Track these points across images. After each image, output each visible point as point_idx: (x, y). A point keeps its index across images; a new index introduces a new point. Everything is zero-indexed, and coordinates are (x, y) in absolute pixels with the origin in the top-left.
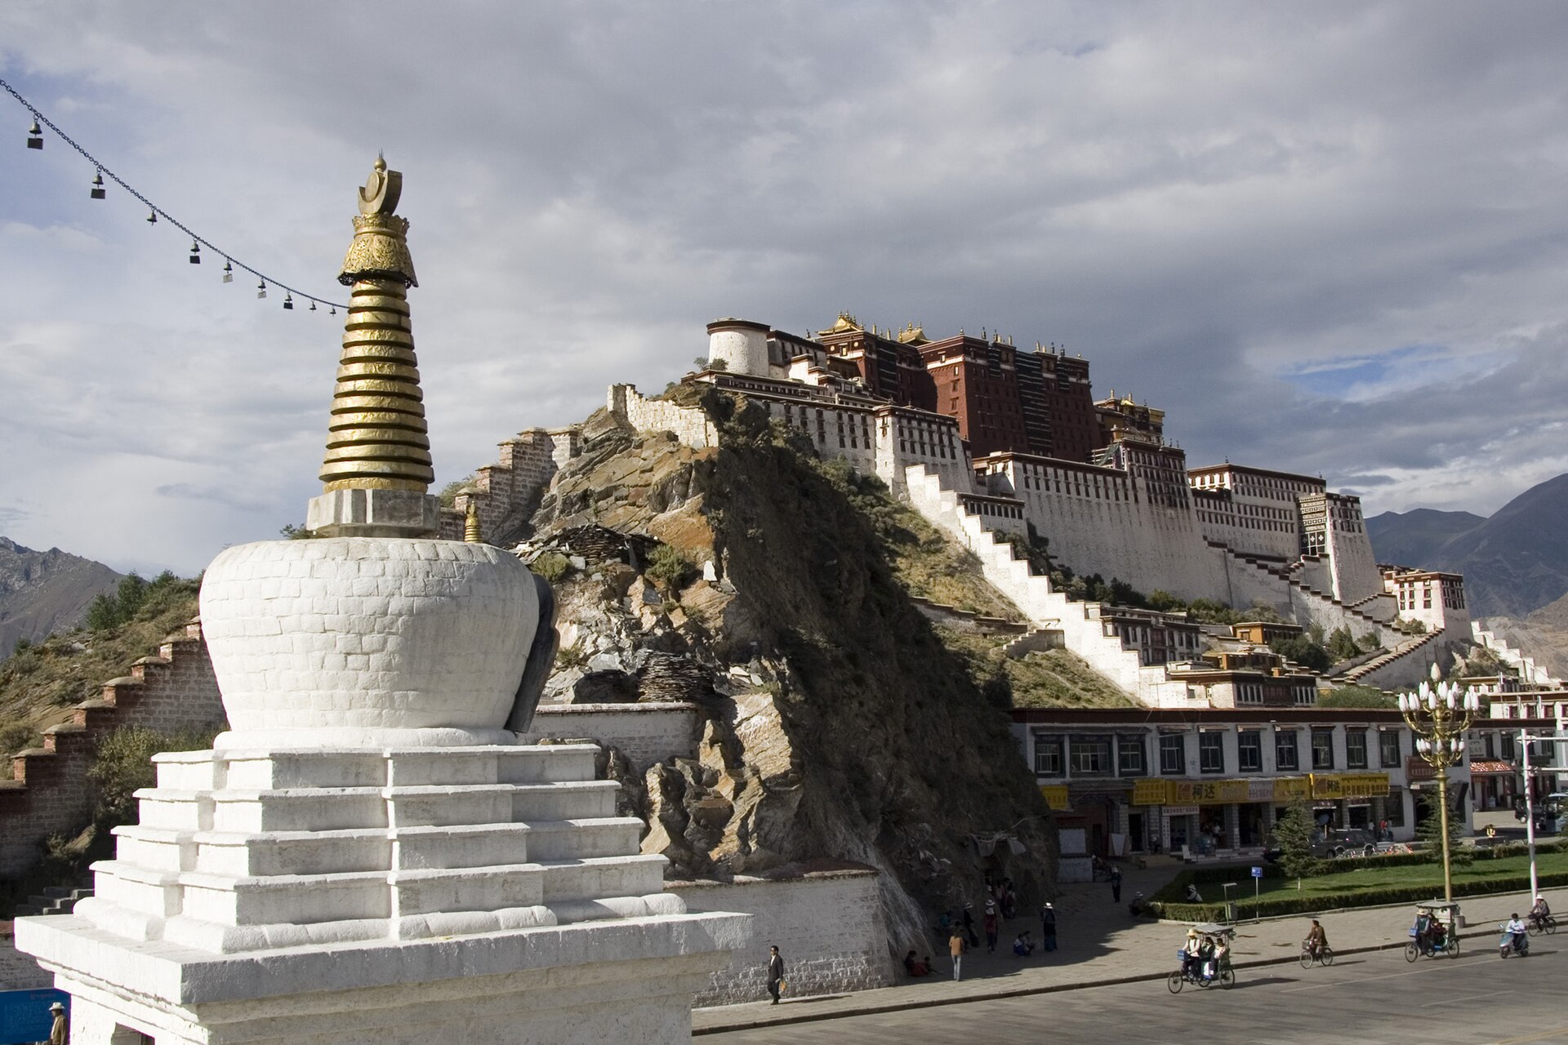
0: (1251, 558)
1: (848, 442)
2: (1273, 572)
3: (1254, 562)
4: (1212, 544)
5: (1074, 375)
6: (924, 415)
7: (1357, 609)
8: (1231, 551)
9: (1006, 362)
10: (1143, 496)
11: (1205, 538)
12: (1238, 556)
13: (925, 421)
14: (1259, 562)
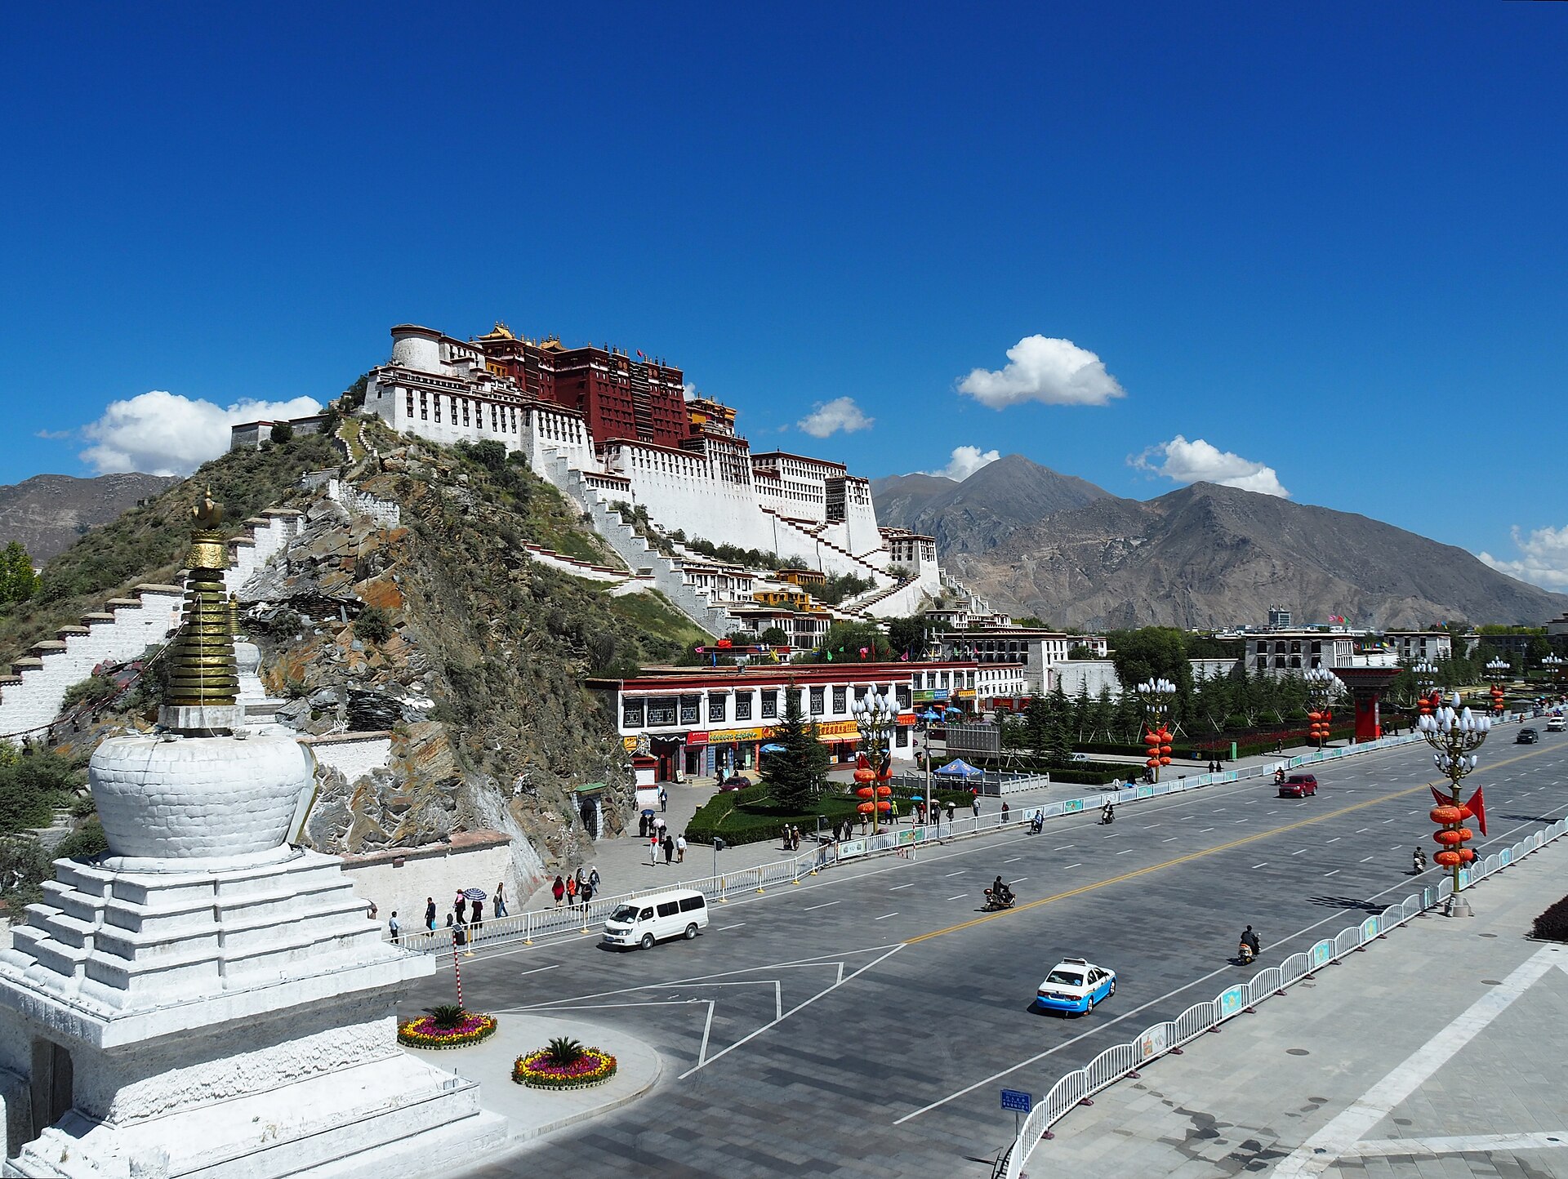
0: (791, 521)
1: (499, 426)
2: (806, 532)
3: (794, 524)
4: (764, 511)
5: (671, 382)
6: (559, 409)
7: (862, 559)
8: (778, 516)
9: (622, 369)
10: (718, 474)
11: (760, 506)
12: (783, 520)
13: (559, 414)
14: (797, 524)
